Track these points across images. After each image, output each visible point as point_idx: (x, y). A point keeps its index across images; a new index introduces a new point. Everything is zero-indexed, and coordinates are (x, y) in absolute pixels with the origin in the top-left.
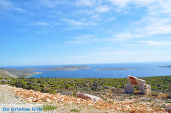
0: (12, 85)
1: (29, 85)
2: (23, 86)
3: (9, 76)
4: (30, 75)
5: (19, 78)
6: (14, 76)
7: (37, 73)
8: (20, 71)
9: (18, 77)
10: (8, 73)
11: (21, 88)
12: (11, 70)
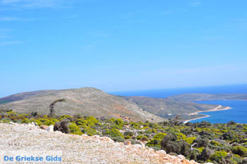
0: (153, 143)
1: (200, 146)
2: (183, 148)
3: (138, 116)
4: (194, 116)
5: (165, 123)
6: (150, 115)
7: (216, 109)
8: (168, 104)
9: (162, 120)
10: (136, 109)
11: (181, 156)
12: (144, 100)
